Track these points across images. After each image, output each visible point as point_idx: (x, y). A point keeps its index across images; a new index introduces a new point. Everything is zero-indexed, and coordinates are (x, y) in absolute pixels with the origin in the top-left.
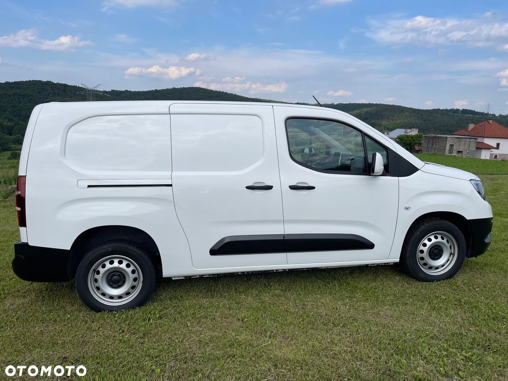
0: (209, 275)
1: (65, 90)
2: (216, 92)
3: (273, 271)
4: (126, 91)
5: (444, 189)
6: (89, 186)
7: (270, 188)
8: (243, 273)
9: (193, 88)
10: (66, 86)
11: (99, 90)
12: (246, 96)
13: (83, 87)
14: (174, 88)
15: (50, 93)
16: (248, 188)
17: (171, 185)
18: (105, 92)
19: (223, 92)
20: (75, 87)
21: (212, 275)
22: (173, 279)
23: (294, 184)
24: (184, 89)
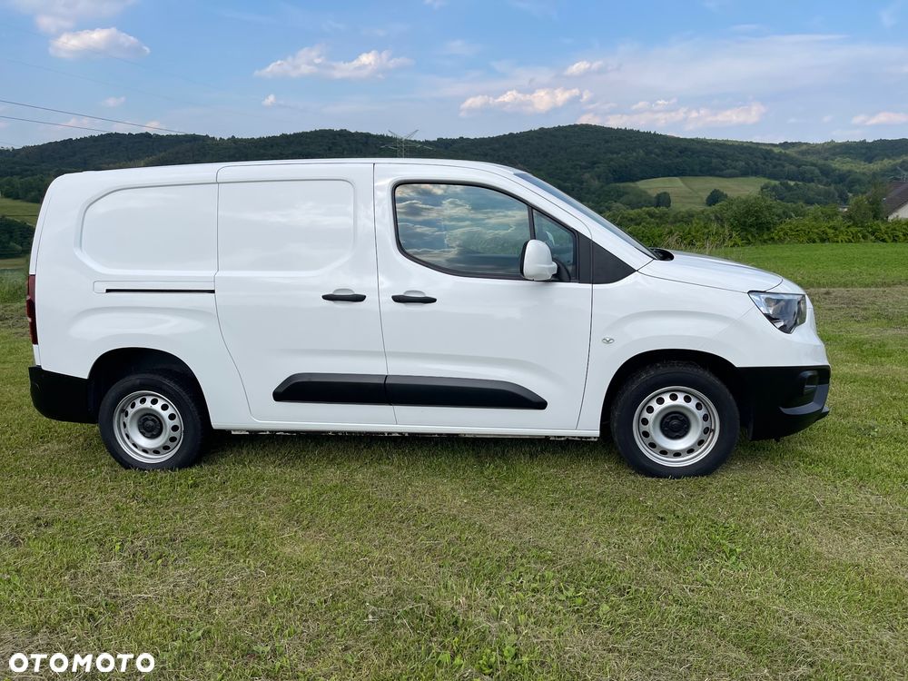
0: (285, 432)
1: (366, 143)
2: (618, 130)
3: (383, 433)
4: (461, 138)
5: (690, 308)
6: (108, 291)
7: (360, 298)
8: (336, 433)
9: (575, 126)
10: (368, 136)
11: (418, 139)
12: (676, 136)
13: (390, 135)
14: (542, 129)
15: (344, 149)
16: (326, 297)
17: (213, 292)
18: (427, 142)
19: (632, 130)
20: (382, 136)
21: (288, 432)
22: (233, 433)
23: (400, 293)
24: (559, 129)
